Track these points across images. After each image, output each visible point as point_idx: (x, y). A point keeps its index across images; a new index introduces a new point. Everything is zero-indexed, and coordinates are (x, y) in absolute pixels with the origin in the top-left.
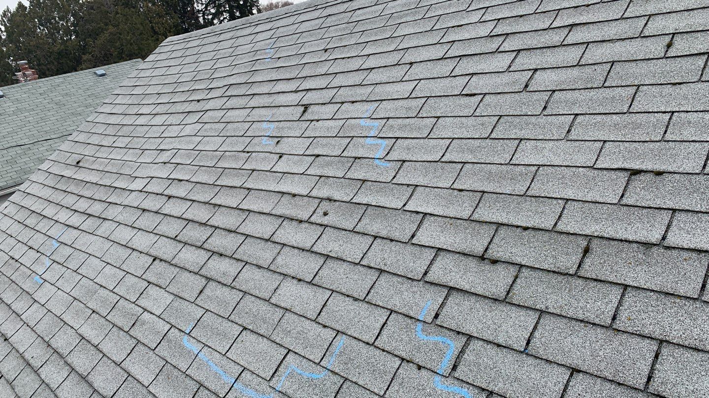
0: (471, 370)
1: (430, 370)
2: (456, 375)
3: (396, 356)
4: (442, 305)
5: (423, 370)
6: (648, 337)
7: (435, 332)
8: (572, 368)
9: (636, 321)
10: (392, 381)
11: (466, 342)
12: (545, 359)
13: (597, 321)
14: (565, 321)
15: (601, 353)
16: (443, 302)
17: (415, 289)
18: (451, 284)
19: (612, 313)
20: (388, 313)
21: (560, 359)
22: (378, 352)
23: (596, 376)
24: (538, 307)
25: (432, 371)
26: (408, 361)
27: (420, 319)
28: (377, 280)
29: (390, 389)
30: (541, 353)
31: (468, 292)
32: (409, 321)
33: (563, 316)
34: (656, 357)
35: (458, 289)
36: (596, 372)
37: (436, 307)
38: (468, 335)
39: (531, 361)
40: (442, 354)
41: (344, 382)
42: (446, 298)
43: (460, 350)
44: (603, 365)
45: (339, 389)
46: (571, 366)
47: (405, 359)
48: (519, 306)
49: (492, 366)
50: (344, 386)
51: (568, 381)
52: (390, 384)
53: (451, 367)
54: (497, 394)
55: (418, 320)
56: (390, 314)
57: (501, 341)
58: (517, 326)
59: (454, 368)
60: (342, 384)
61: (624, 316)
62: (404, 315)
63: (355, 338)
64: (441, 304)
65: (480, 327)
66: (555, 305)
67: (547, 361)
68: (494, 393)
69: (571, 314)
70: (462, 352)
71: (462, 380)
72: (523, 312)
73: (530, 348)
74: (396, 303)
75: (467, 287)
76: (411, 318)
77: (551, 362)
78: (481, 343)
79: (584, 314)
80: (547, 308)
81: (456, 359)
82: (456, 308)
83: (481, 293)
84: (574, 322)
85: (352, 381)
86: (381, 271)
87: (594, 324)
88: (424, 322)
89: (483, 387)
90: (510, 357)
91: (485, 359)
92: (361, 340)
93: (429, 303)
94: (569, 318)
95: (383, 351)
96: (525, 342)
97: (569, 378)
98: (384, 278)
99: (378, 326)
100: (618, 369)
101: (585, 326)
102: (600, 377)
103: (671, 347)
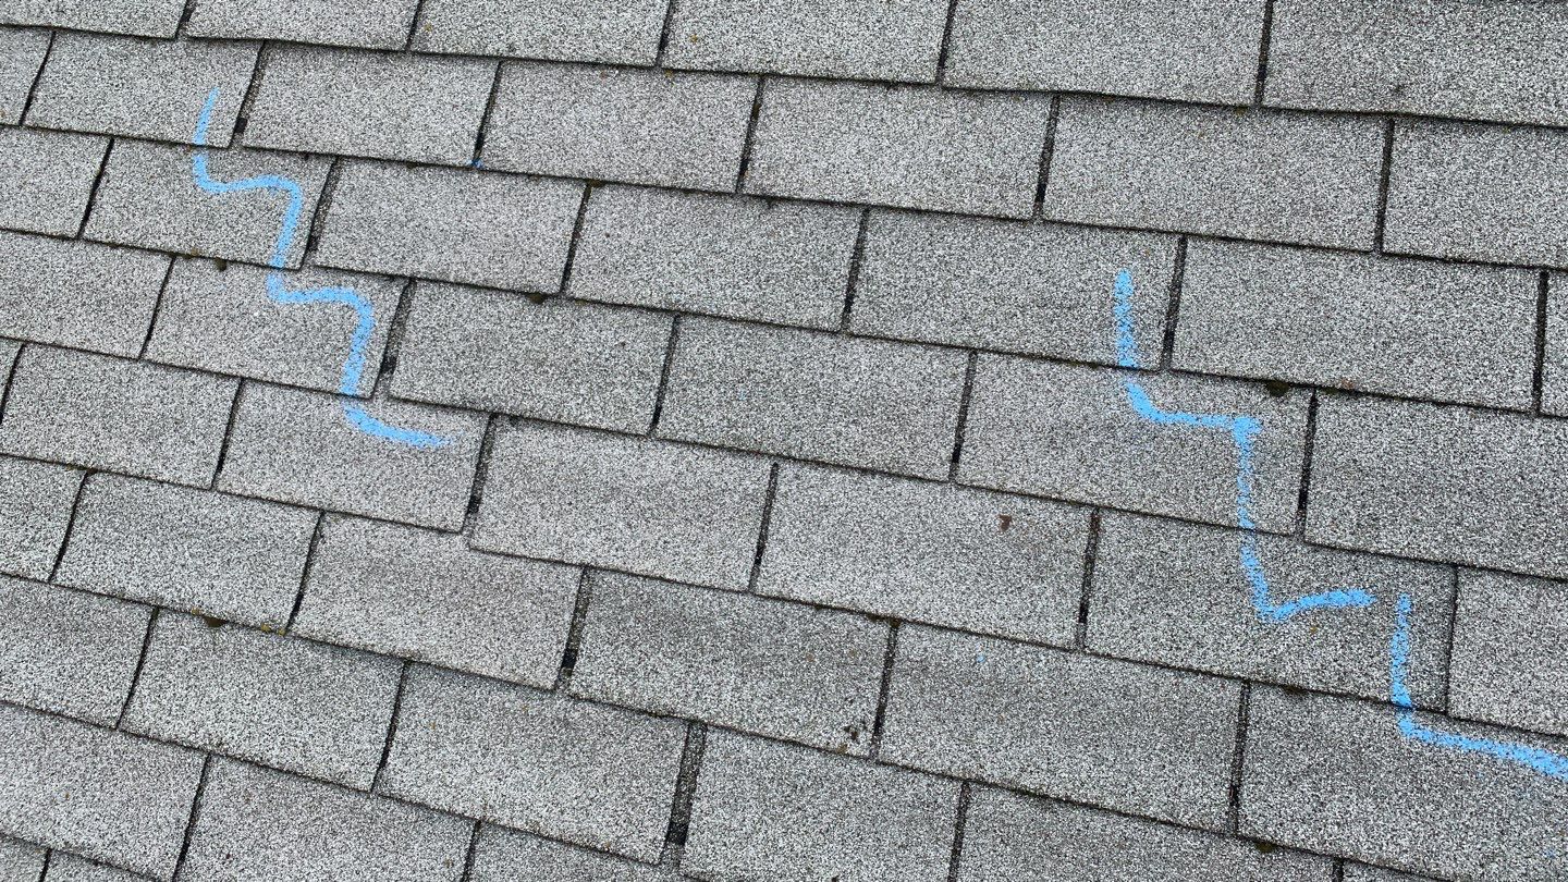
0: (354, 240)
1: (251, 264)
2: (319, 259)
3: (152, 251)
4: (251, 93)
5: (232, 270)
6: (736, 74)
7: (244, 168)
8: (586, 180)
9: (710, 40)
10: (155, 316)
11: (329, 175)
12: (523, 174)
13: (627, 58)
14: (557, 71)
15: (643, 132)
16: (250, 86)
17: (166, 66)
18: (263, 33)
19: (656, 33)
20: (104, 145)
21: (557, 166)
22: (98, 253)
23: (638, 185)
24: (490, 50)
25: (257, 265)
26: (188, 257)
27: (199, 143)
28: (46, 59)
29: (154, 337)
30: (514, 161)
31: (311, 45)
32: (168, 154)
33: (552, 62)
34: (755, 114)
35: (284, 42)
36: (637, 177)
37: (235, 104)
38: (331, 155)
39: (492, 184)
40: (274, 216)
41: (20, 352)
42: (257, 73)
43: (317, 199)
44: (651, 156)
45: (13, 372)
46: (584, 176)
47: (178, 254)
48: (445, 55)
49: (402, 218)
50: (25, 362)
51: (582, 210)
52: (153, 323)
53: (302, 243)
54: (427, 279)
55: (193, 146)
56: (110, 147)
57: (414, 152)
58: (449, 107)
59: (312, 244)
60: (18, 358)
61: (683, 35)
62: (150, 141)
63: (23, 232)
64: (248, 93)
65: (358, 128)
66: (530, 38)
67: (529, 176)
68: (420, 279)
69: (567, 53)
70: (324, 200)
71: (336, 269)
72: (457, 71)
73: (485, 154)
74: (119, 113)
75: (306, 33)
76: (172, 144)
77: (539, 176)
78: (367, 168)
79: (598, 47)
80: (511, 48)
81: (313, 222)
82: (288, 94)
83: (345, 43)
84: (577, 71)
85: (42, 344)
86: (54, 33)
87: (621, 67)
88: (211, 148)
89: (390, 272)
90: (443, 185)
91: (384, 205)
92: (42, 235)
93: (213, 97)
94: (564, 62)
95: (114, 246)
96: (473, 142)
97: (582, 205)
98: (65, 51)
99: (83, 184)
100: (681, 158)
101: (603, 76)
102: (646, 186)
103: (782, 85)
